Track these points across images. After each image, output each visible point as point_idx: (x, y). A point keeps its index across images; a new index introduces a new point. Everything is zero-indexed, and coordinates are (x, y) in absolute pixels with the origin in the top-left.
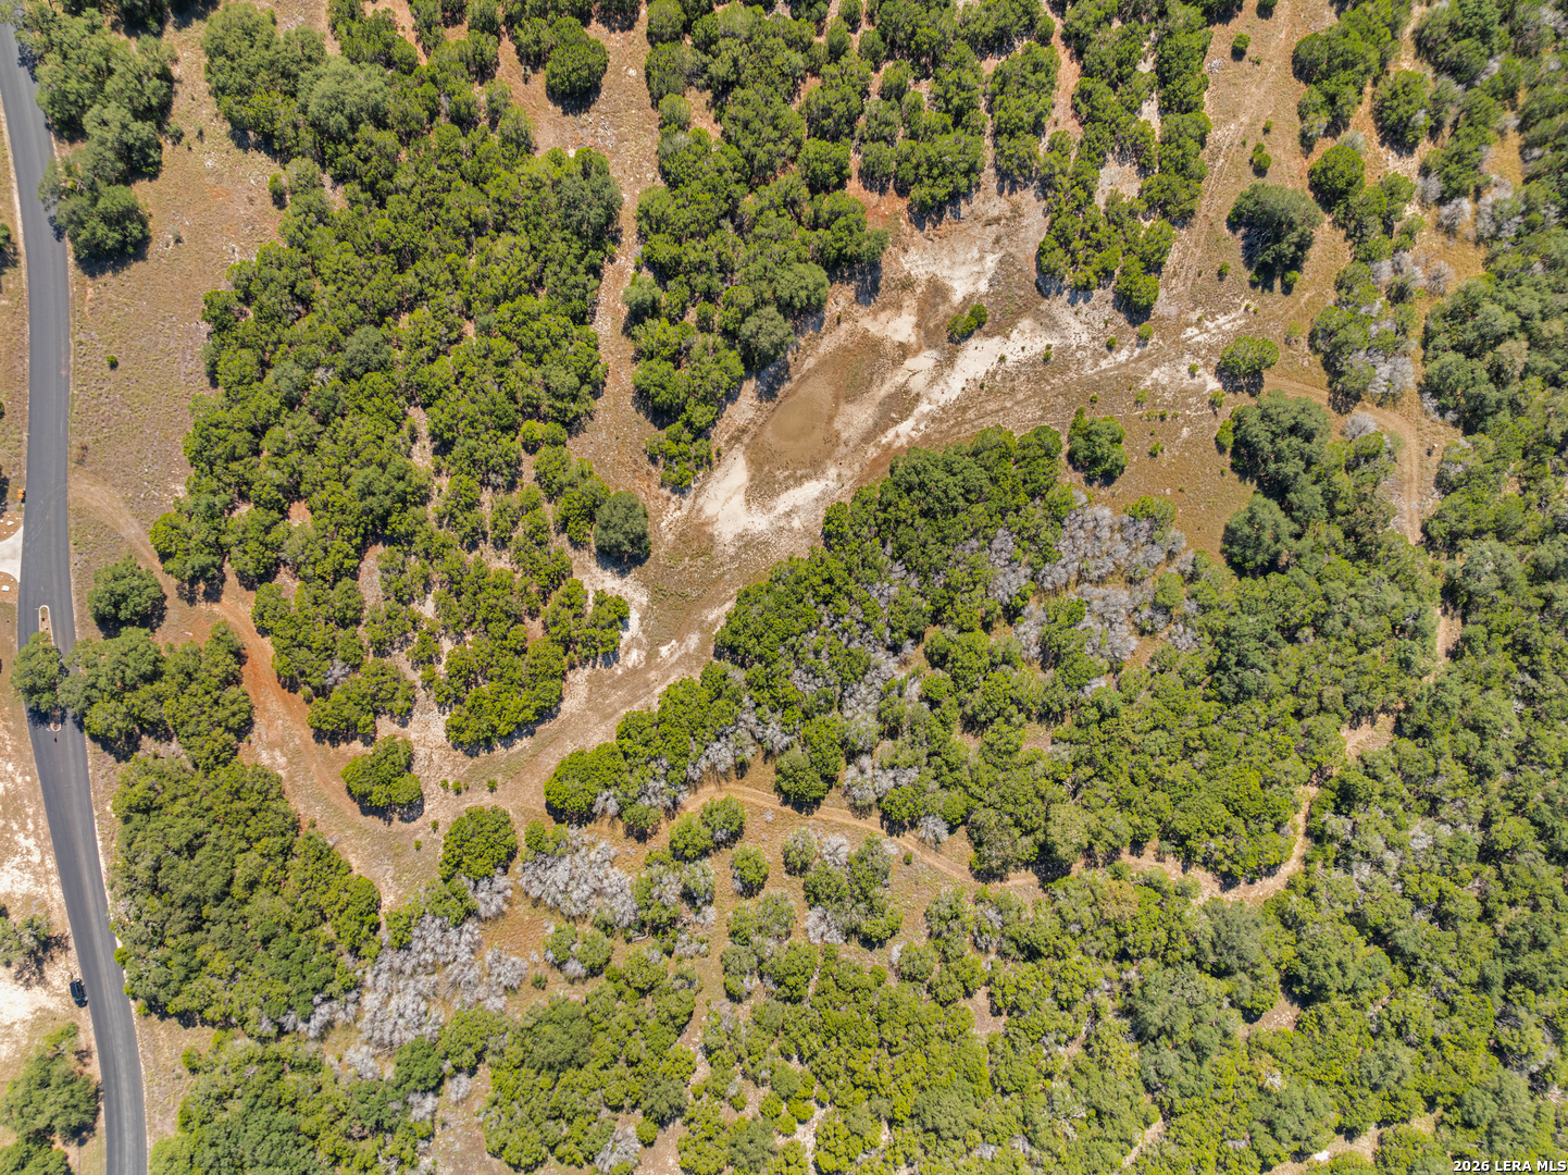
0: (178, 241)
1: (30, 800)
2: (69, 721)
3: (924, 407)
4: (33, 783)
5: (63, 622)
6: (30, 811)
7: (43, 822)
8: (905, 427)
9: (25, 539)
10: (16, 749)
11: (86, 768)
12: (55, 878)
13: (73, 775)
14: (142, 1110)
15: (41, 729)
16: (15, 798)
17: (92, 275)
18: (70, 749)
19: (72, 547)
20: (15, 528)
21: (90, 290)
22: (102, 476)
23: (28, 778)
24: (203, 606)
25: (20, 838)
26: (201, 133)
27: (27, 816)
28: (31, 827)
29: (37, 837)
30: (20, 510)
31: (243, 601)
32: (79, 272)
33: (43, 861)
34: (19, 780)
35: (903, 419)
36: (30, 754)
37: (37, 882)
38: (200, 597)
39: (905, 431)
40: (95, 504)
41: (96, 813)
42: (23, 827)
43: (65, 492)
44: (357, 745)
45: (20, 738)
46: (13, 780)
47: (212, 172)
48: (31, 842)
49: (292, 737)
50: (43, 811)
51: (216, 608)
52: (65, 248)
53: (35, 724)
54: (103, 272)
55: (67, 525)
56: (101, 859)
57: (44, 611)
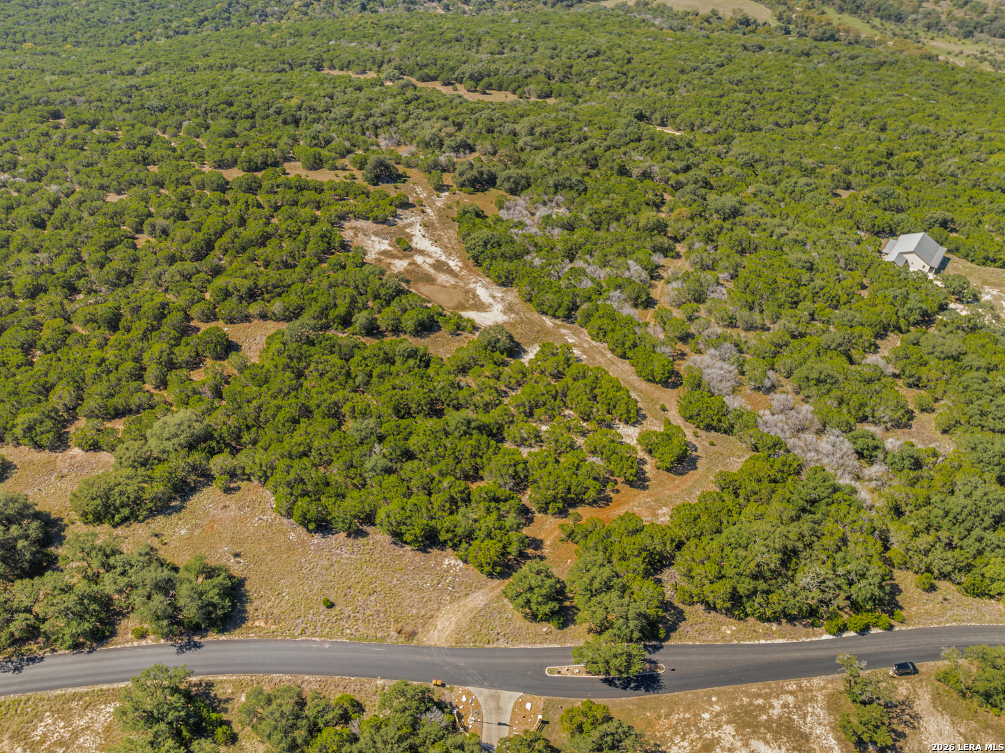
0: (237, 555)
1: (735, 699)
2: (654, 657)
3: (443, 258)
4: (718, 694)
5: (562, 655)
6: (746, 700)
7: (754, 688)
8: (452, 264)
9: (481, 685)
10: (687, 709)
11: (695, 646)
12: (805, 683)
13: (703, 657)
14: (988, 627)
15: (664, 682)
16: (736, 715)
17: (244, 620)
18: (679, 658)
19: (490, 646)
20: (469, 694)
21: (257, 623)
22: (428, 619)
23: (714, 699)
24: (546, 551)
25: (776, 712)
26: (156, 535)
27: (751, 704)
28: (760, 701)
29: (767, 697)
30: (451, 690)
31: (542, 525)
32: (237, 631)
33: (791, 693)
34: (717, 708)
35: (447, 264)
36: (689, 695)
37: (813, 699)
38: (538, 553)
39: (454, 264)
40: (453, 626)
41: (735, 642)
42: (763, 709)
43: (440, 649)
44: (647, 468)
45: (676, 703)
46: (718, 714)
47: (191, 530)
48: (777, 703)
49: (645, 503)
50: (743, 687)
51: (547, 543)
52: (212, 642)
53: (660, 687)
54: (245, 611)
55: (470, 649)
56: (776, 642)
57: (551, 672)
